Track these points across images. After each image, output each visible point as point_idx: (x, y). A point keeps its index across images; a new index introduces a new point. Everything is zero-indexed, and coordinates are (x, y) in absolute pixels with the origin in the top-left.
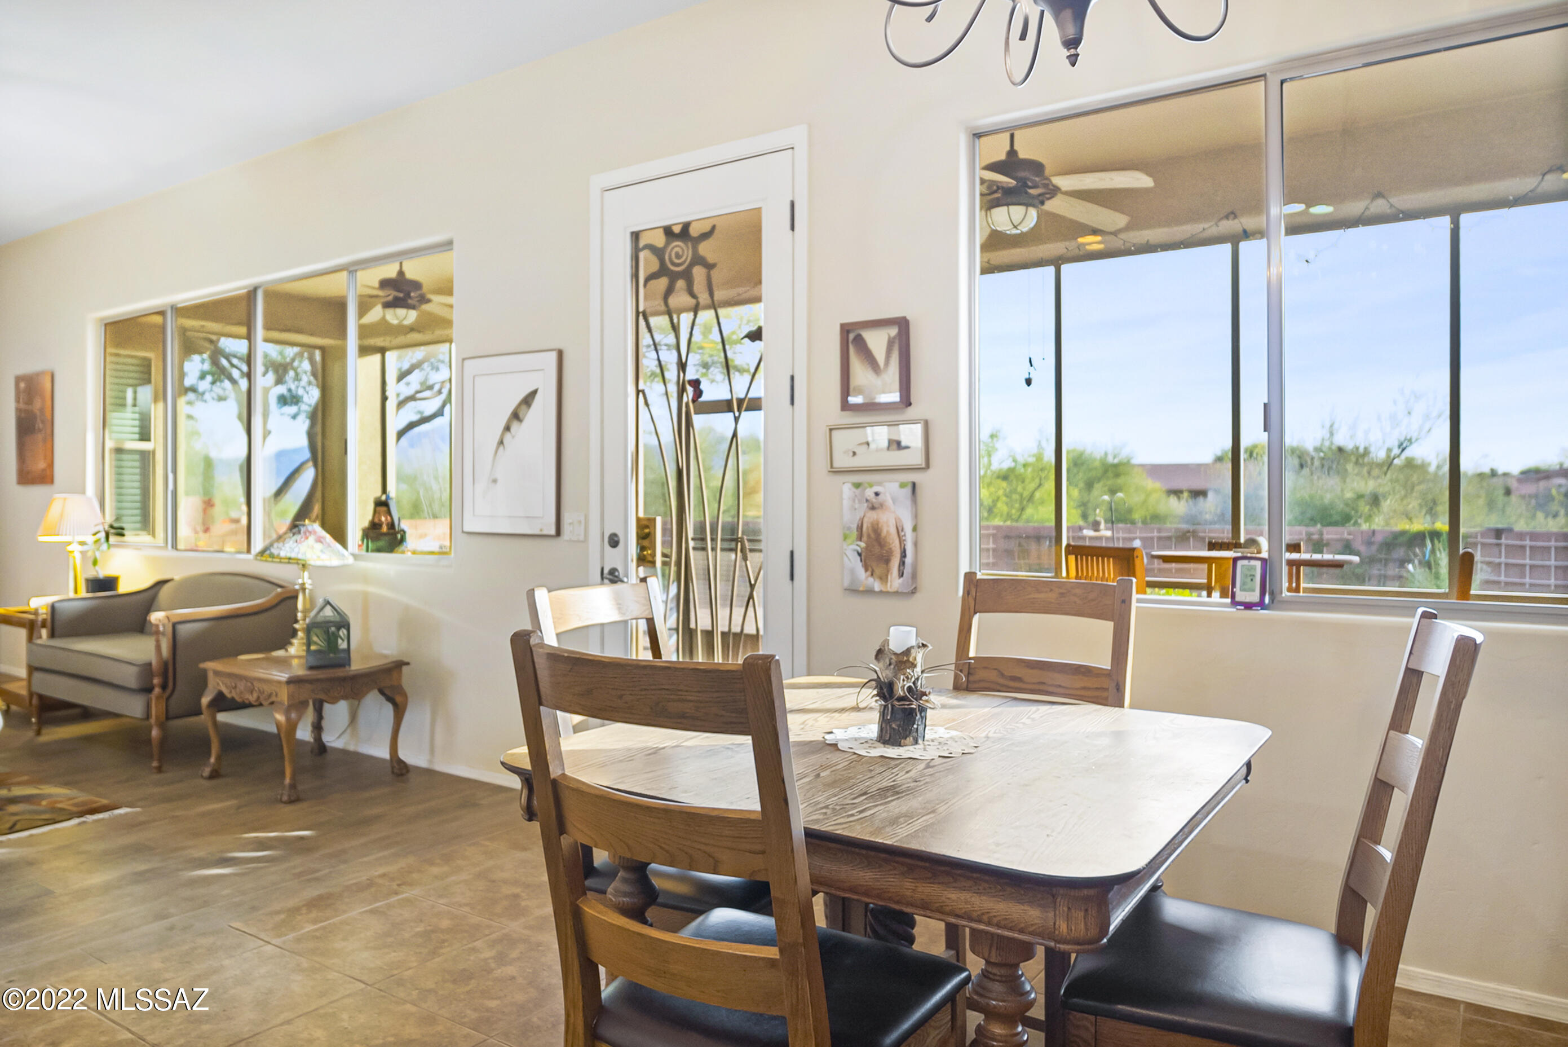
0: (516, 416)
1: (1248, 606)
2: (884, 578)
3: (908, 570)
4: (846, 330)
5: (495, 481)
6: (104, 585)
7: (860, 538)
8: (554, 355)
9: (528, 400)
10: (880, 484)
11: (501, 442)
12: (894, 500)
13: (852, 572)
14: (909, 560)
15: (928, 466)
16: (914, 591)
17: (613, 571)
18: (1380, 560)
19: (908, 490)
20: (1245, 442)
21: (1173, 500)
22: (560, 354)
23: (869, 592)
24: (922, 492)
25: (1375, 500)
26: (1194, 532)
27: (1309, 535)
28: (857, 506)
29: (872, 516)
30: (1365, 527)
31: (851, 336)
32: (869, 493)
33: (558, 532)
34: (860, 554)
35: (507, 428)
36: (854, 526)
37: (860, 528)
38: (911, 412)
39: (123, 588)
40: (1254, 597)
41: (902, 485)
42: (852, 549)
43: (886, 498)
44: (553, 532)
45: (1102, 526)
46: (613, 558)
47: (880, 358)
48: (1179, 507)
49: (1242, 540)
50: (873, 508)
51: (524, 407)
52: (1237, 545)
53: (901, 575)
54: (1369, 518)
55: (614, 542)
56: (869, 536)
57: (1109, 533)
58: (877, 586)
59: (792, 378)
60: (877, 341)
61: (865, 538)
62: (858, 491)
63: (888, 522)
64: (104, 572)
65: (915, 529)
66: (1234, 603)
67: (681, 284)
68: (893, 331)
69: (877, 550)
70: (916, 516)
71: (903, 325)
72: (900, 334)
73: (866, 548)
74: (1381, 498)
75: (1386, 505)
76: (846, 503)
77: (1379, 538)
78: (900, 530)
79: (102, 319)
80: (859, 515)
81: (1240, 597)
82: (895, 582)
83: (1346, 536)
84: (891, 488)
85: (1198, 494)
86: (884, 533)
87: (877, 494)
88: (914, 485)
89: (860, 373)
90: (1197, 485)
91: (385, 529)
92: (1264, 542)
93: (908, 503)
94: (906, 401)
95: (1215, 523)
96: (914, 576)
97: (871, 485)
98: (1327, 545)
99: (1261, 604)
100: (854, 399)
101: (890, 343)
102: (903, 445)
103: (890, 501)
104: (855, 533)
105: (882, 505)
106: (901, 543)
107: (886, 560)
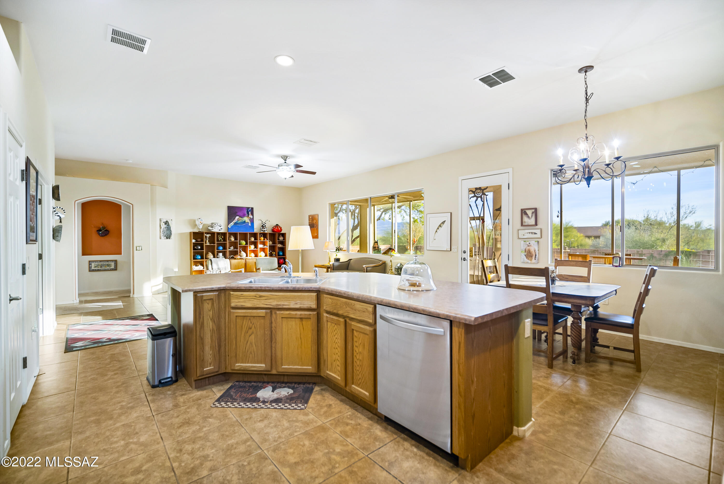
0: (440, 226)
1: (616, 266)
2: (531, 260)
3: (537, 258)
4: (522, 210)
5: (435, 239)
6: (337, 260)
7: (525, 252)
8: (450, 213)
9: (443, 223)
10: (530, 241)
11: (436, 231)
12: (533, 245)
13: (524, 259)
14: (537, 257)
15: (541, 238)
16: (538, 263)
17: (464, 258)
18: (664, 259)
19: (537, 243)
20: (616, 219)
21: (587, 240)
22: (451, 213)
23: (528, 263)
24: (540, 243)
25: (664, 240)
26: (597, 250)
27: (638, 252)
29: (528, 248)
30: (660, 249)
31: (523, 211)
32: (528, 243)
33: (451, 250)
34: (525, 255)
35: (438, 229)
36: (524, 250)
37: (525, 250)
38: (537, 227)
39: (341, 261)
40: (618, 265)
41: (536, 242)
42: (523, 254)
43: (532, 244)
44: (450, 250)
45: (567, 249)
46: (464, 256)
47: (530, 215)
48: (590, 242)
49: (614, 253)
50: (528, 246)
51: (442, 224)
52: (613, 254)
53: (535, 259)
54: (661, 246)
55: (465, 252)
57: (569, 251)
58: (529, 262)
59: (509, 219)
60: (529, 213)
61: (526, 252)
63: (532, 250)
64: (338, 257)
65: (538, 250)
66: (613, 266)
67: (479, 199)
68: (533, 210)
69: (529, 254)
70: (538, 248)
71: (536, 209)
72: (535, 211)
73: (527, 254)
74: (666, 240)
75: (668, 242)
76: (522, 245)
77: (663, 253)
78: (535, 251)
79: (329, 203)
80: (525, 247)
81: (615, 264)
82: (534, 261)
83: (651, 252)
84: (533, 242)
85: (597, 237)
86: (531, 251)
88: (538, 241)
89: (525, 219)
90: (596, 234)
91: (377, 248)
92: (620, 254)
93: (537, 245)
94: (536, 224)
95: (604, 247)
96: (538, 260)
97: (528, 241)
98: (644, 255)
99: (619, 266)
100: (524, 224)
101: (533, 213)
102: (535, 233)
103: (532, 245)
104: (524, 251)
105: (530, 246)
106: (535, 253)
107: (532, 257)
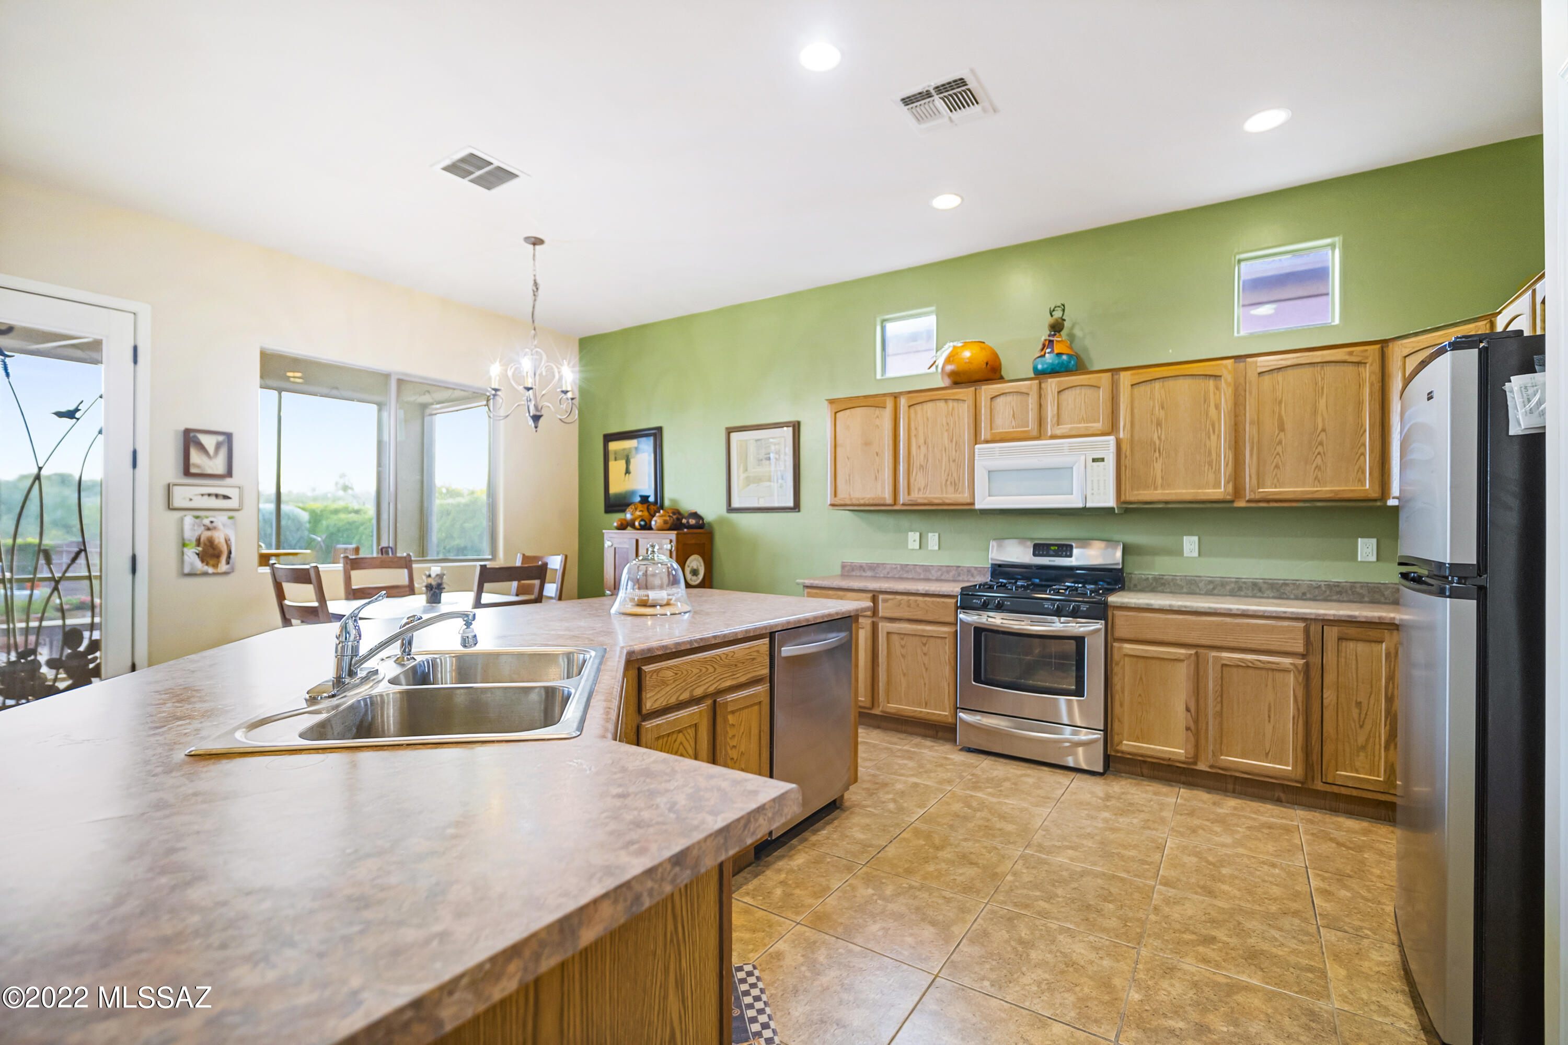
2: (215, 566)
3: (232, 560)
4: (185, 432)
7: (198, 545)
10: (214, 517)
13: (193, 564)
14: (233, 554)
15: (241, 507)
16: (233, 572)
19: (232, 520)
23: (205, 574)
24: (240, 522)
28: (196, 528)
29: (209, 534)
31: (190, 436)
32: (206, 522)
34: (198, 554)
37: (198, 540)
38: (228, 481)
41: (228, 517)
43: (218, 524)
47: (211, 450)
50: (208, 529)
53: (228, 563)
56: (205, 544)
58: (210, 570)
59: (135, 452)
60: (209, 441)
61: (202, 545)
62: (197, 521)
63: (219, 536)
68: (221, 438)
69: (211, 551)
70: (235, 533)
71: (229, 436)
72: (225, 439)
73: (203, 551)
76: (188, 526)
78: (227, 539)
82: (223, 567)
86: (216, 541)
87: (212, 522)
88: (234, 517)
89: (197, 457)
93: (232, 526)
94: (229, 474)
97: (207, 517)
100: (193, 470)
101: (218, 446)
102: (226, 497)
103: (220, 526)
104: (194, 543)
105: (215, 528)
106: (229, 546)
107: (217, 556)
